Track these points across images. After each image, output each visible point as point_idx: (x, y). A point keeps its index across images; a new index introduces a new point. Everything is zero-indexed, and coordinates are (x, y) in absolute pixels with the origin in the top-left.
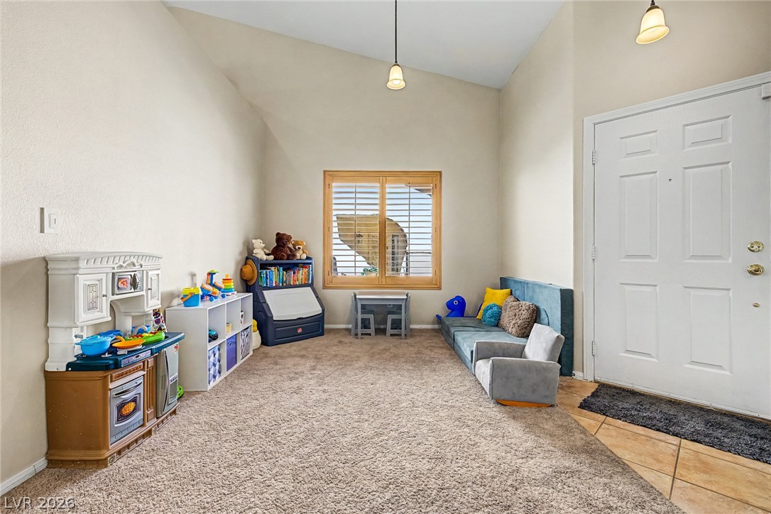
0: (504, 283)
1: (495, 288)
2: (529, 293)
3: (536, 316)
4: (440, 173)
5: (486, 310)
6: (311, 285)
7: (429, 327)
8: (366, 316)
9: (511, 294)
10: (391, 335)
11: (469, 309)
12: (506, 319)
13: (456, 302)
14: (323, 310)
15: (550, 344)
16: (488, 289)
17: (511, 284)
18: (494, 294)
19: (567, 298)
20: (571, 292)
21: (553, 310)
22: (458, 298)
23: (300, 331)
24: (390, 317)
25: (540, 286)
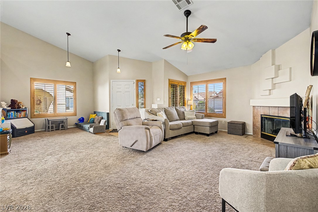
0: (95, 113)
1: (92, 114)
2: (101, 114)
3: (102, 118)
4: (76, 82)
5: (90, 120)
6: (27, 117)
7: (72, 127)
8: (52, 125)
9: (97, 115)
10: (61, 130)
11: (85, 120)
12: (95, 121)
13: (81, 119)
14: (34, 125)
15: (104, 122)
16: (91, 115)
17: (97, 113)
18: (92, 116)
19: (108, 114)
20: (109, 113)
21: (105, 117)
22: (82, 118)
23: (26, 132)
24: (61, 125)
25: (103, 112)
